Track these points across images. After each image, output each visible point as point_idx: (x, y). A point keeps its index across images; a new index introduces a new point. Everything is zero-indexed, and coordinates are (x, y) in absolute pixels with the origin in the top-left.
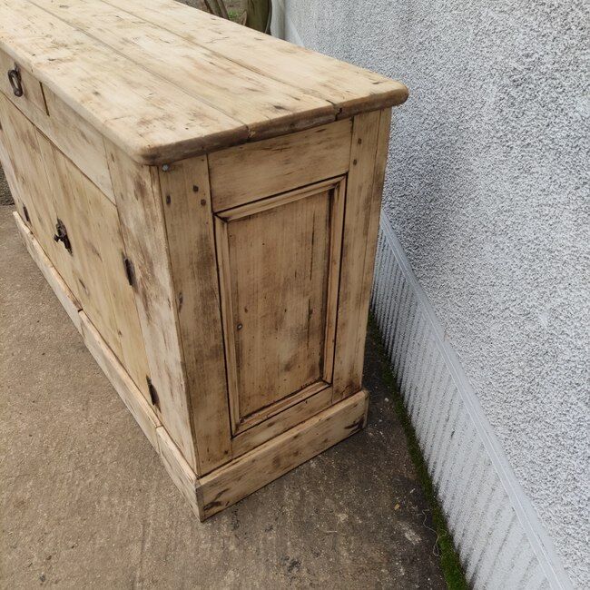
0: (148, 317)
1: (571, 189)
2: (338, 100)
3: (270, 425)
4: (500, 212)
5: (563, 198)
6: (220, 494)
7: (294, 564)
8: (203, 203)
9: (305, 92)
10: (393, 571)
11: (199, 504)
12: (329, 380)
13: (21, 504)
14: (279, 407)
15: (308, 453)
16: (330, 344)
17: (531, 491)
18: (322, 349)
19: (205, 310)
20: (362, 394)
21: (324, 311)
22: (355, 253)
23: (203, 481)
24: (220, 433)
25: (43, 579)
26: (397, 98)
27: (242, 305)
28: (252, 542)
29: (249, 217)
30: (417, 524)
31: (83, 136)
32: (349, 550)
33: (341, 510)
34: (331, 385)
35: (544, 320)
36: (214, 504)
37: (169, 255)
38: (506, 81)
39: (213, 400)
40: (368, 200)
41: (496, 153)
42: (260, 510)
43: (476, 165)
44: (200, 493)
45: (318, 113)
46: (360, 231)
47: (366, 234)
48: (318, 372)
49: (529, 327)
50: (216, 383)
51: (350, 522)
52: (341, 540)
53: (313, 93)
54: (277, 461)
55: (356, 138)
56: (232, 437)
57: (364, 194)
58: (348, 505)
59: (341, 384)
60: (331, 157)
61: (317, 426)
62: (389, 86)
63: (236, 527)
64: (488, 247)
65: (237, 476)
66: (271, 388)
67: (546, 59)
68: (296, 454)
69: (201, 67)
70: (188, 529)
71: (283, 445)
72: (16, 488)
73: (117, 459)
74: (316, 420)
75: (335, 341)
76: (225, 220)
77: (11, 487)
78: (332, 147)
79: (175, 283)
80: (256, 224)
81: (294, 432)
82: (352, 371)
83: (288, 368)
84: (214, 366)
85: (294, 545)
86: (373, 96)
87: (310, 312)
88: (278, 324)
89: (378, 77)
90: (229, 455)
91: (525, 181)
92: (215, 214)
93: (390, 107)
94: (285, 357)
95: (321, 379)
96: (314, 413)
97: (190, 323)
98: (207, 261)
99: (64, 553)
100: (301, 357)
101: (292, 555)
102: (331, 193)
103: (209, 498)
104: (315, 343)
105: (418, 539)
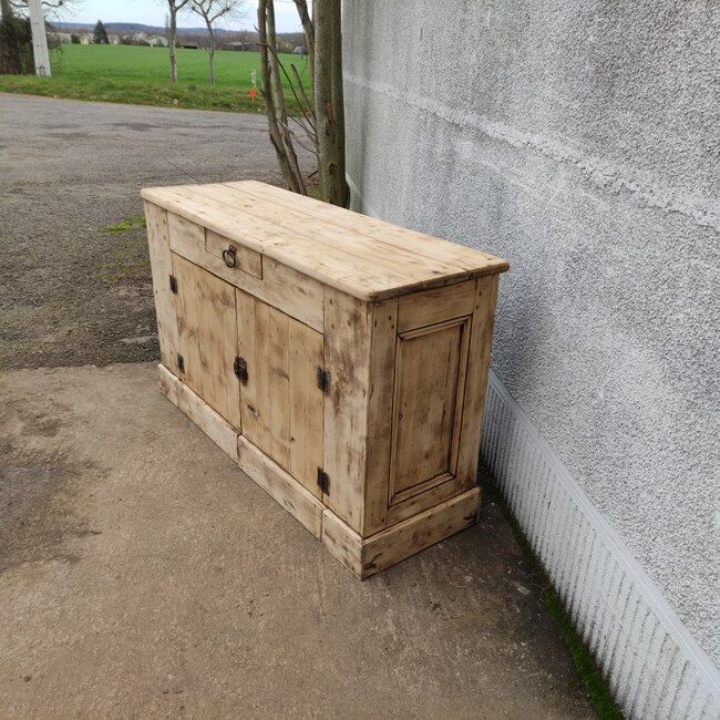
0: (337, 411)
1: (608, 315)
2: (470, 269)
3: (413, 503)
4: (571, 336)
5: (605, 321)
6: (376, 556)
7: (436, 606)
8: (393, 327)
9: (448, 264)
10: (511, 610)
11: (362, 562)
12: (454, 473)
13: (219, 570)
14: (420, 489)
15: (437, 536)
16: (456, 441)
17: (603, 509)
18: (450, 446)
19: (384, 400)
20: (477, 490)
21: (454, 413)
22: (475, 370)
23: (367, 541)
24: (381, 501)
25: (250, 614)
26: (504, 268)
27: (404, 400)
28: (402, 593)
29: (414, 339)
30: (526, 583)
31: (301, 290)
32: (477, 597)
33: (467, 574)
34: (455, 477)
35: (601, 395)
36: (372, 566)
37: (371, 358)
38: (569, 258)
39: (380, 471)
40: (484, 333)
41: (567, 301)
42: (404, 575)
43: (554, 310)
44: (364, 551)
45: (460, 276)
46: (479, 355)
47: (482, 357)
48: (447, 465)
49: (594, 402)
50: (383, 458)
51: (475, 581)
52: (470, 592)
53: (453, 264)
54: (415, 536)
55: (478, 291)
56: (389, 507)
57: (482, 330)
58: (472, 571)
59: (463, 477)
60: (464, 303)
61: (445, 511)
62: (497, 261)
63: (388, 584)
64: (566, 361)
65: (389, 543)
66: (415, 472)
67: (590, 247)
68: (429, 534)
69: (374, 250)
70: (352, 585)
71: (420, 522)
72: (212, 560)
73: (286, 541)
74: (444, 506)
75: (460, 438)
76: (402, 339)
77: (208, 559)
78: (464, 297)
79: (371, 378)
80: (418, 343)
81: (429, 513)
82: (470, 467)
83: (427, 457)
84: (384, 443)
85: (435, 595)
86: (489, 266)
87: (444, 412)
88: (424, 419)
89: (491, 256)
90: (385, 523)
91: (584, 315)
92: (398, 335)
93: (498, 273)
94: (426, 448)
95: (448, 471)
96: (442, 499)
97: (375, 409)
98: (390, 365)
99: (262, 599)
100: (436, 449)
101: (435, 601)
102: (462, 327)
103: (369, 559)
104: (445, 439)
105: (528, 591)
